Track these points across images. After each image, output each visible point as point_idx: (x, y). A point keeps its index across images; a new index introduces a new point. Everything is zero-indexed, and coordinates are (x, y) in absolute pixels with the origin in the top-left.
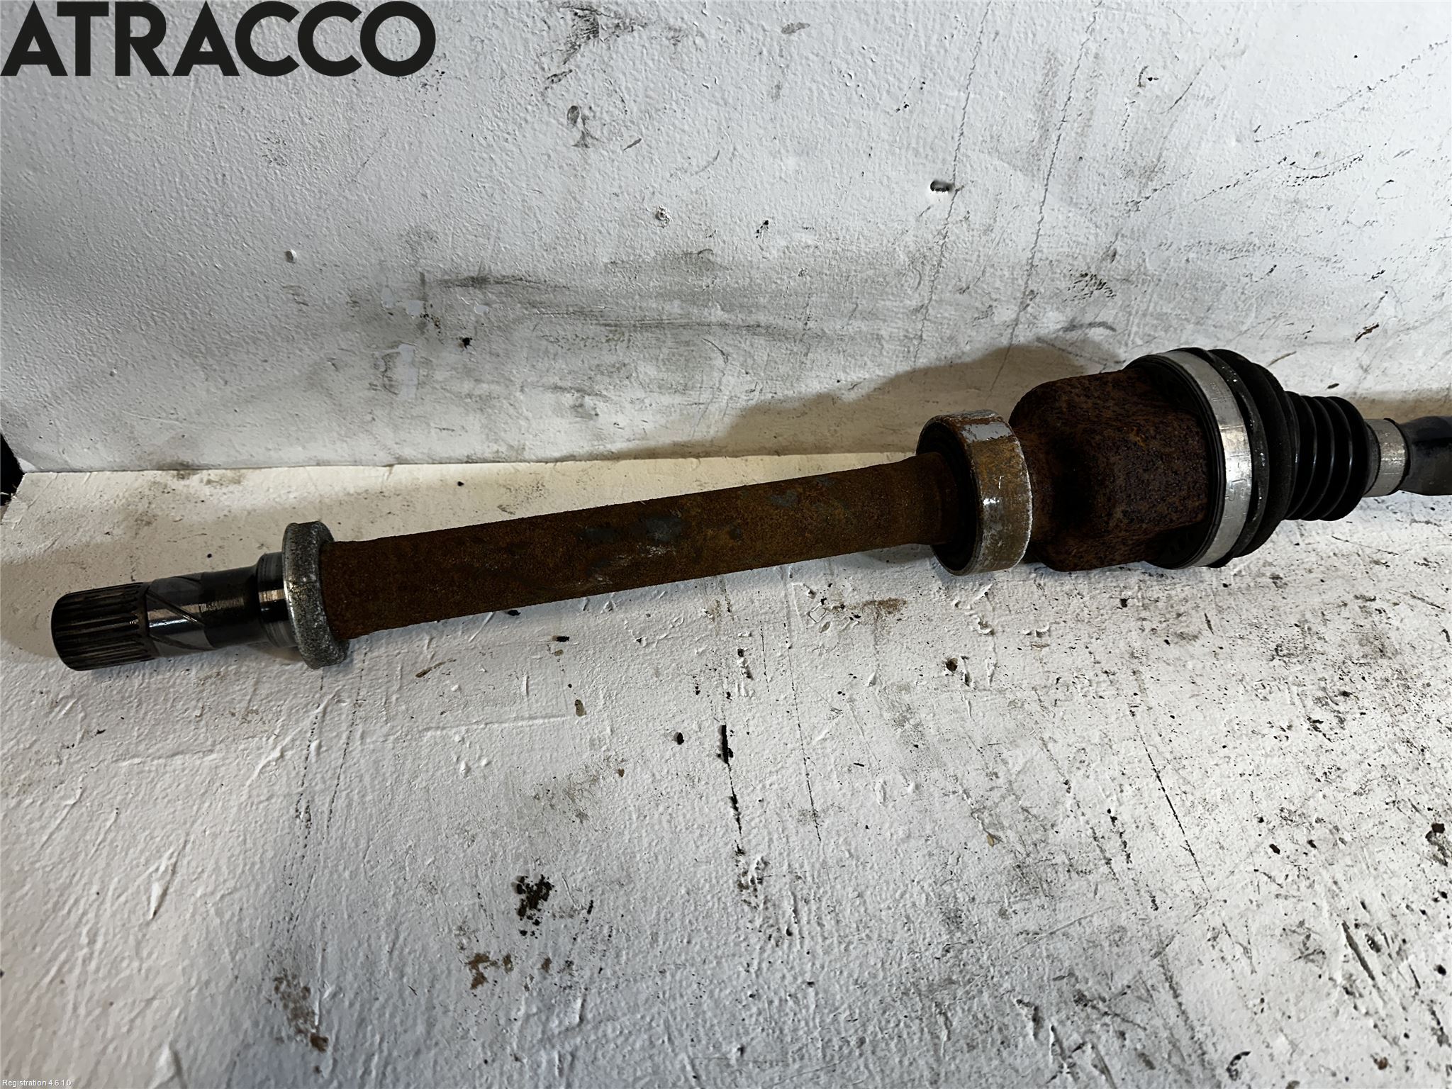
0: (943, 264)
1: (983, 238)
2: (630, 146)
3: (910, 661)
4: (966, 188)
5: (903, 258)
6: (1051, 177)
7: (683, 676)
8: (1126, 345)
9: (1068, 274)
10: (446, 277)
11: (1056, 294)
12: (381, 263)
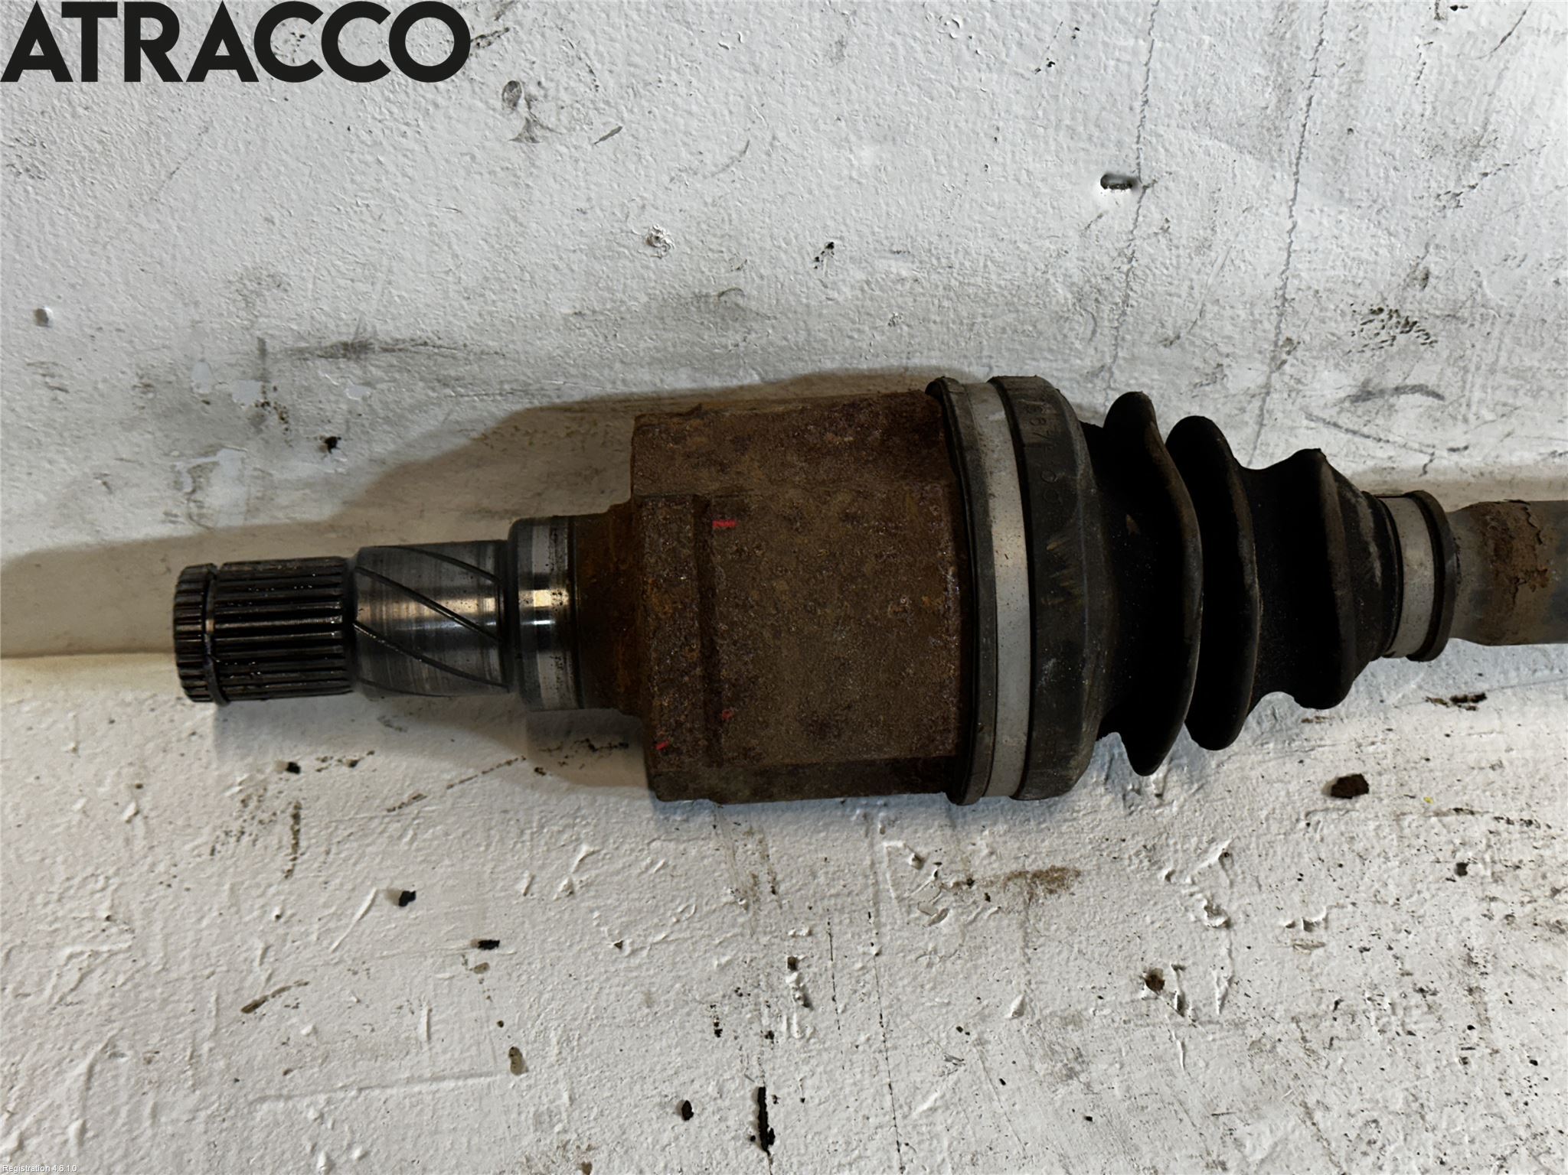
0: (1132, 302)
1: (1196, 260)
2: (603, 139)
3: (1083, 975)
4: (1161, 183)
5: (1062, 293)
6: (1302, 162)
7: (693, 1005)
8: (1466, 420)
9: (1348, 311)
10: (303, 345)
11: (1331, 343)
12: (194, 324)
